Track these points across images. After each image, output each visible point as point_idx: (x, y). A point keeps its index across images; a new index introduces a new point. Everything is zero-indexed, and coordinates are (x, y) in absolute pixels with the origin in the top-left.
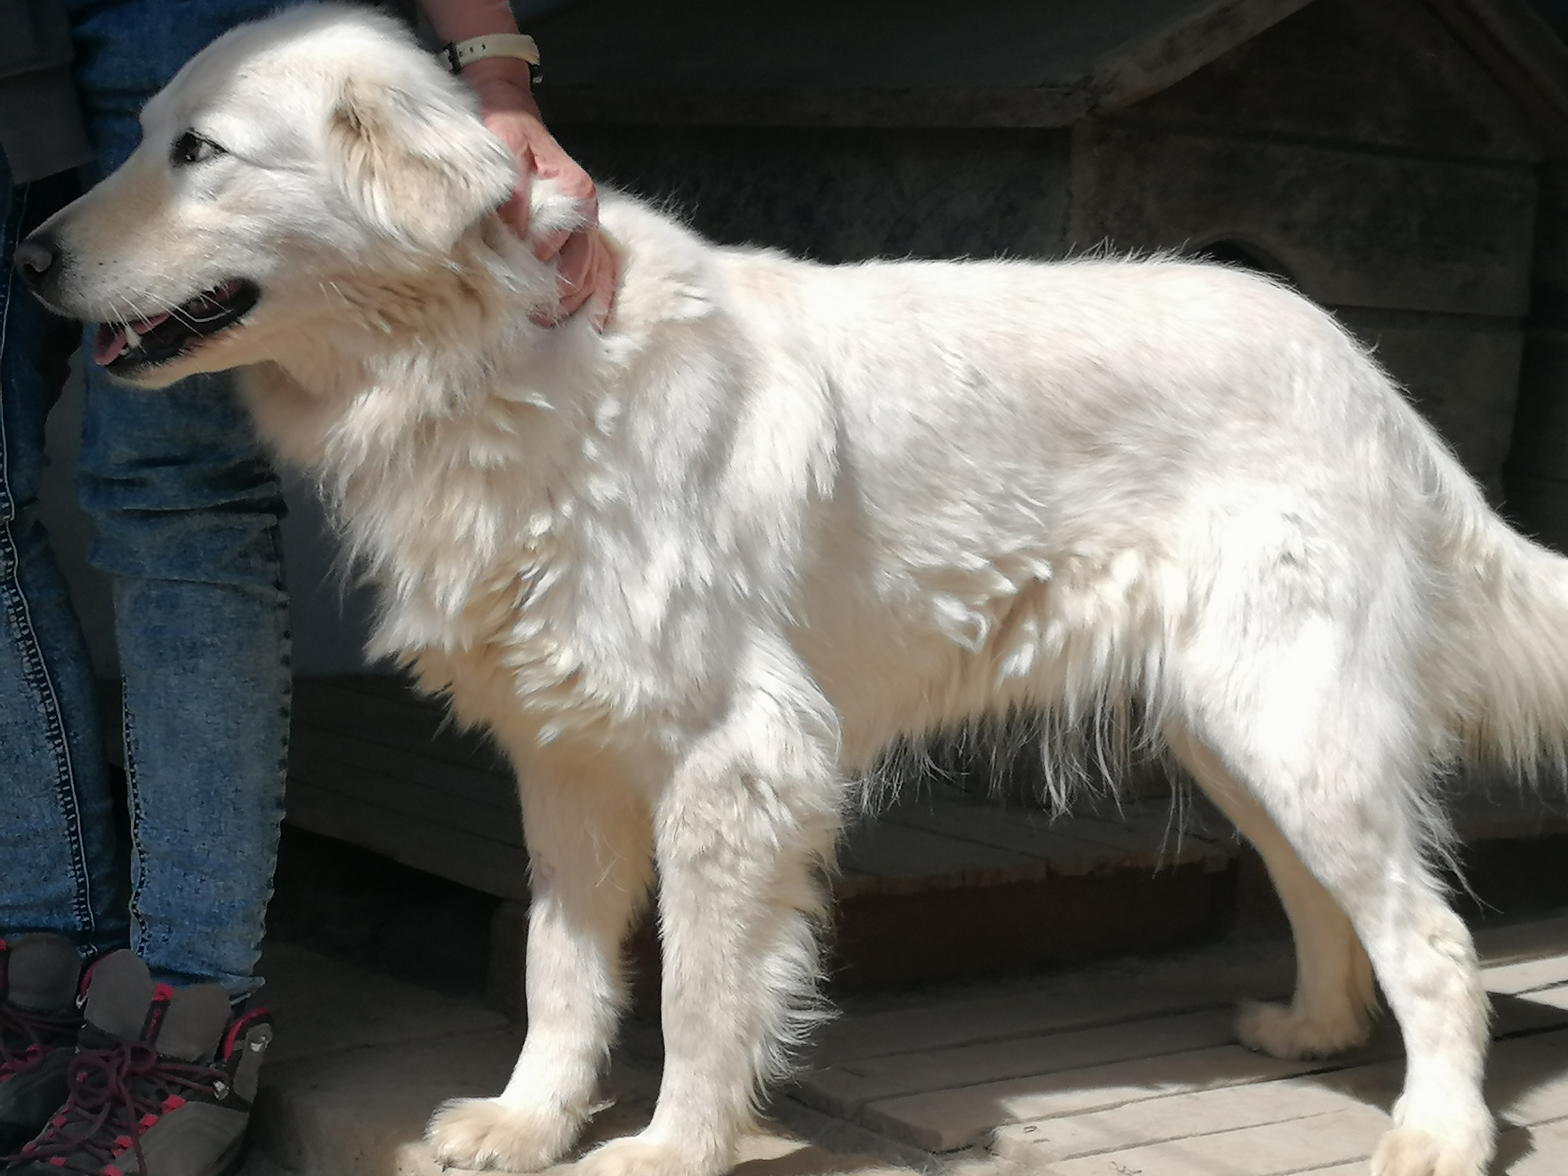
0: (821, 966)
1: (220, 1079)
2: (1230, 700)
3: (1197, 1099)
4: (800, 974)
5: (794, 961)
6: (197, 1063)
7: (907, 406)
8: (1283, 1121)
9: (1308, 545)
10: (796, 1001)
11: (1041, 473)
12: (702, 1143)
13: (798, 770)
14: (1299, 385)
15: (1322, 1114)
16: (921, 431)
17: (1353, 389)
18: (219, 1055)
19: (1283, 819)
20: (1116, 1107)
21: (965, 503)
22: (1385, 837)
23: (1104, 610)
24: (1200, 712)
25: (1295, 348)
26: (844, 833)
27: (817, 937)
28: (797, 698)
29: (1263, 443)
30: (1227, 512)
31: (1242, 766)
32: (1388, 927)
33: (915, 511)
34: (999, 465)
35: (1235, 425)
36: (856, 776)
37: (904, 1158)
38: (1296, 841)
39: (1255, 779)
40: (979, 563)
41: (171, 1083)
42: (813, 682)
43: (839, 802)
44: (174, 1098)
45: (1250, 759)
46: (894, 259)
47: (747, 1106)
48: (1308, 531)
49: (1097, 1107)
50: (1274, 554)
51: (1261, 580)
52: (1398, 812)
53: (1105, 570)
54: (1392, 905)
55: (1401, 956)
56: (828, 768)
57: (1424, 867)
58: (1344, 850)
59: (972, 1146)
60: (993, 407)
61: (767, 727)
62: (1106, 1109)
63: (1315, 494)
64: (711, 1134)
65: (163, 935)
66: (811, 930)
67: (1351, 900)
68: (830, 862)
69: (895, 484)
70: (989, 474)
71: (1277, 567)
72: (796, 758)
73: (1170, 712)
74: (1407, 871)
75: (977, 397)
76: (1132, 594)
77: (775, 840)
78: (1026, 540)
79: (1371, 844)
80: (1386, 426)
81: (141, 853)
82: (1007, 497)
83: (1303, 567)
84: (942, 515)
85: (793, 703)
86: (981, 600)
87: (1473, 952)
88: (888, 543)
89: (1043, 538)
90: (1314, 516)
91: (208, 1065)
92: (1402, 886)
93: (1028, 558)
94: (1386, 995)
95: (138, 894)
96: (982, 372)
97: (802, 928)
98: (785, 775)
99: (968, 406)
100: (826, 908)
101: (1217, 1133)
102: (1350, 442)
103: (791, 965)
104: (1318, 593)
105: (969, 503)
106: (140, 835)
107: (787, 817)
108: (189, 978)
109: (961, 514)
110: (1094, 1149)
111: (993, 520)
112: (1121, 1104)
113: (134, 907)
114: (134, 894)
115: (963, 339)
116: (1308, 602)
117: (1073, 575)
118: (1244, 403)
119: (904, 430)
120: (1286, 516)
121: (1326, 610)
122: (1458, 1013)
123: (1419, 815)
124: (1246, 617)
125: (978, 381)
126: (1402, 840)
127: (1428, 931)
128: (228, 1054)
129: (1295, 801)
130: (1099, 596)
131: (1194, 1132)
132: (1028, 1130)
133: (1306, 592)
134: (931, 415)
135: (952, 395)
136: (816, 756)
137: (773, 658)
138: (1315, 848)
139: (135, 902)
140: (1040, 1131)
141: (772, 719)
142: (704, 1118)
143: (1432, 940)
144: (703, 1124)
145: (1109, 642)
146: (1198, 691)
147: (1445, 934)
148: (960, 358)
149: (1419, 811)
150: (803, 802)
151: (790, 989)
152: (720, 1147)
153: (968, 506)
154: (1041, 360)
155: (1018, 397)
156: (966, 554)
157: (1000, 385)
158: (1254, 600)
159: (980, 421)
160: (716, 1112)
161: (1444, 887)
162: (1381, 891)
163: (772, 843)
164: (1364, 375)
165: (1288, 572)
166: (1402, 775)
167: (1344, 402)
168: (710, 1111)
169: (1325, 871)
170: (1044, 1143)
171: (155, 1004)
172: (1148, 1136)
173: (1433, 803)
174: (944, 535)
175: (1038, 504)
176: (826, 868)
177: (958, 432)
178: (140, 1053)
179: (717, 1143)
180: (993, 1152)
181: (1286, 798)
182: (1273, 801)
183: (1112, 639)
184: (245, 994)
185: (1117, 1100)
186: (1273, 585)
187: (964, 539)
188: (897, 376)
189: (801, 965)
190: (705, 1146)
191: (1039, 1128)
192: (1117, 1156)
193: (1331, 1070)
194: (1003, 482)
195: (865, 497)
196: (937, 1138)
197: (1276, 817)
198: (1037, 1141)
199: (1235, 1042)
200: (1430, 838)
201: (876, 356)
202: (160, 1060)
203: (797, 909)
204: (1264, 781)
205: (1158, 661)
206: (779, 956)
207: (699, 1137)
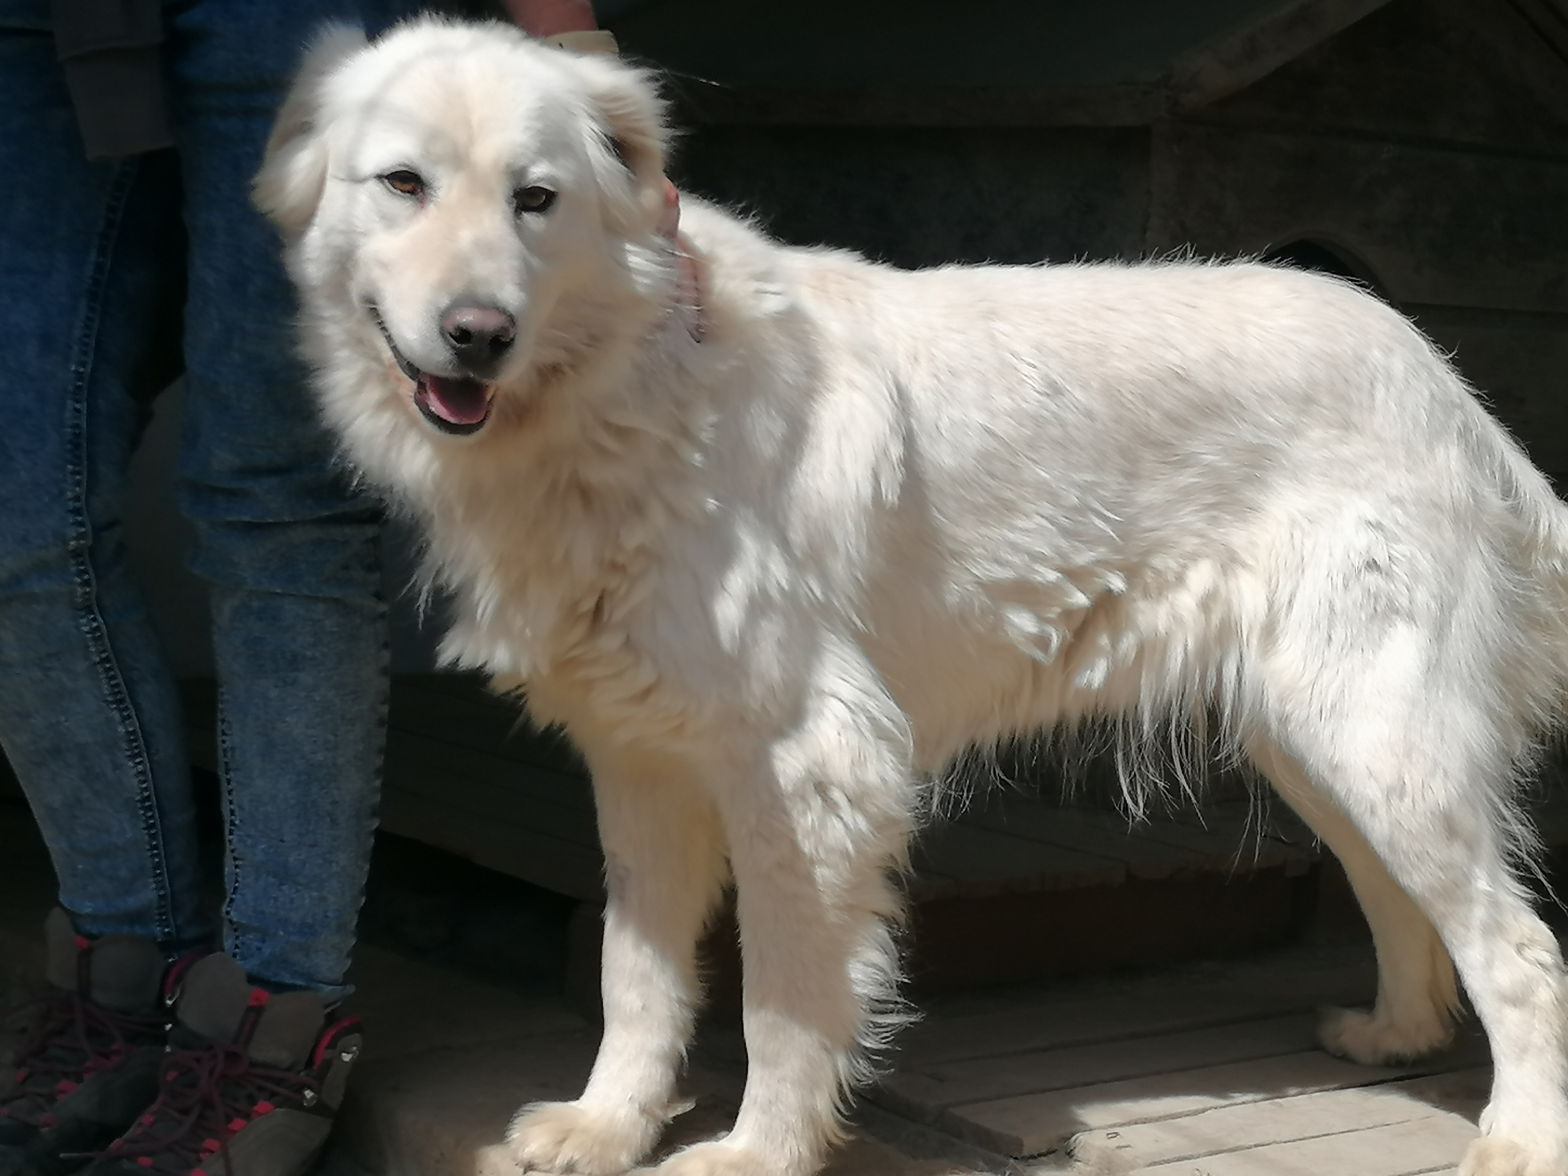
0: (901, 969)
1: (310, 1088)
2: (1315, 709)
3: (1281, 1105)
4: (880, 977)
5: (874, 966)
6: (289, 1069)
7: (978, 418)
8: (1368, 1128)
9: (1392, 551)
10: (877, 1004)
11: (1119, 483)
12: (786, 1151)
13: (872, 776)
14: (1380, 393)
15: (1408, 1121)
16: (993, 444)
17: (1433, 396)
18: (309, 1063)
19: (1369, 828)
20: (1200, 1113)
21: (1038, 517)
22: (1471, 846)
23: (1177, 618)
24: (1284, 720)
25: (1377, 354)
26: (917, 834)
27: (895, 940)
28: (870, 705)
29: (1345, 451)
30: (1309, 520)
31: (1327, 774)
32: (1475, 935)
33: (986, 524)
34: (1074, 476)
35: (1316, 434)
36: (927, 777)
37: (986, 1164)
38: (1383, 850)
39: (1340, 788)
40: (1052, 576)
41: (260, 1089)
42: (884, 688)
43: (913, 806)
44: (262, 1105)
45: (1335, 768)
46: (972, 264)
47: (832, 1113)
48: (1391, 538)
49: (1180, 1113)
50: (1358, 562)
51: (1346, 586)
52: (1484, 819)
53: (1180, 580)
54: (1479, 913)
55: (1489, 964)
56: (900, 772)
57: (1510, 874)
58: (1432, 859)
59: (1054, 1152)
60: (1070, 417)
61: (839, 734)
62: (1188, 1115)
63: (1398, 501)
64: (794, 1142)
65: (256, 944)
66: (889, 932)
67: (1438, 909)
68: (903, 861)
69: (964, 497)
70: (1063, 487)
71: (1362, 575)
72: (868, 765)
73: (1252, 721)
74: (1493, 879)
75: (1053, 407)
76: (1206, 603)
77: (850, 847)
78: (1101, 552)
79: (1458, 853)
80: (1464, 432)
81: (235, 859)
82: (1083, 509)
83: (1389, 575)
84: (1013, 528)
85: (865, 711)
86: (1054, 612)
87: (1560, 959)
88: (955, 555)
89: (1118, 550)
90: (1397, 523)
91: (299, 1072)
92: (1489, 894)
93: (1103, 570)
94: (1474, 1003)
95: (232, 900)
96: (1059, 380)
97: (881, 932)
98: (858, 781)
99: (1042, 417)
100: (903, 910)
101: (1300, 1140)
102: (1431, 448)
103: (870, 970)
104: (1403, 601)
105: (1042, 516)
106: (235, 841)
107: (862, 824)
108: (280, 988)
109: (1034, 526)
110: (1177, 1156)
111: (1066, 533)
112: (1204, 1111)
113: (228, 913)
114: (228, 900)
115: (1039, 348)
116: (1393, 610)
117: (1146, 583)
118: (1326, 412)
119: (974, 442)
120: (1370, 522)
121: (1411, 617)
122: (1547, 1021)
123: (1504, 823)
124: (1330, 626)
125: (1054, 390)
126: (1488, 848)
127: (1516, 938)
128: (318, 1061)
129: (1382, 811)
130: (1172, 606)
131: (1278, 1140)
132: (1110, 1136)
133: (1390, 601)
134: (1003, 427)
135: (1024, 405)
136: (889, 761)
137: (843, 662)
138: (1402, 858)
139: (229, 909)
140: (1121, 1137)
141: (844, 726)
142: (788, 1127)
143: (1520, 948)
144: (787, 1131)
145: (1182, 652)
146: (1281, 699)
147: (1532, 941)
148: (1035, 367)
149: (1505, 819)
150: (878, 807)
151: (871, 995)
152: (803, 1154)
153: (1040, 519)
154: (1120, 369)
155: (1098, 406)
156: (1037, 567)
157: (1079, 394)
158: (1338, 607)
159: (1055, 431)
160: (800, 1119)
161: (1530, 894)
162: (1469, 900)
163: (847, 850)
164: (1443, 381)
165: (1372, 579)
166: (1487, 781)
167: (1425, 409)
168: (794, 1119)
169: (1412, 880)
170: (1127, 1149)
171: (250, 1009)
172: (1232, 1143)
173: (1517, 810)
174: (1015, 547)
175: (1113, 516)
176: (901, 871)
177: (1032, 445)
178: (232, 1057)
179: (801, 1149)
180: (1075, 1158)
181: (1372, 807)
182: (1358, 811)
183: (1186, 646)
184: (335, 1002)
185: (1200, 1107)
186: (1357, 592)
187: (1036, 552)
188: (969, 388)
189: (882, 970)
190: (789, 1153)
191: (1121, 1133)
192: (1201, 1162)
193: (1417, 1076)
194: (1078, 494)
195: (936, 511)
196: (1020, 1144)
197: (1362, 826)
198: (1119, 1147)
199: (1318, 1047)
200: (1516, 846)
201: (947, 365)
202: (253, 1064)
203: (876, 914)
204: (1349, 790)
205: (1235, 671)
206: (859, 962)
207: (782, 1143)
